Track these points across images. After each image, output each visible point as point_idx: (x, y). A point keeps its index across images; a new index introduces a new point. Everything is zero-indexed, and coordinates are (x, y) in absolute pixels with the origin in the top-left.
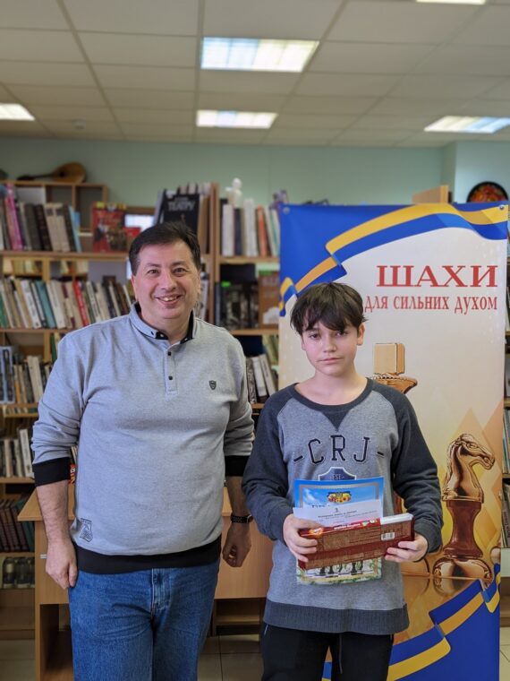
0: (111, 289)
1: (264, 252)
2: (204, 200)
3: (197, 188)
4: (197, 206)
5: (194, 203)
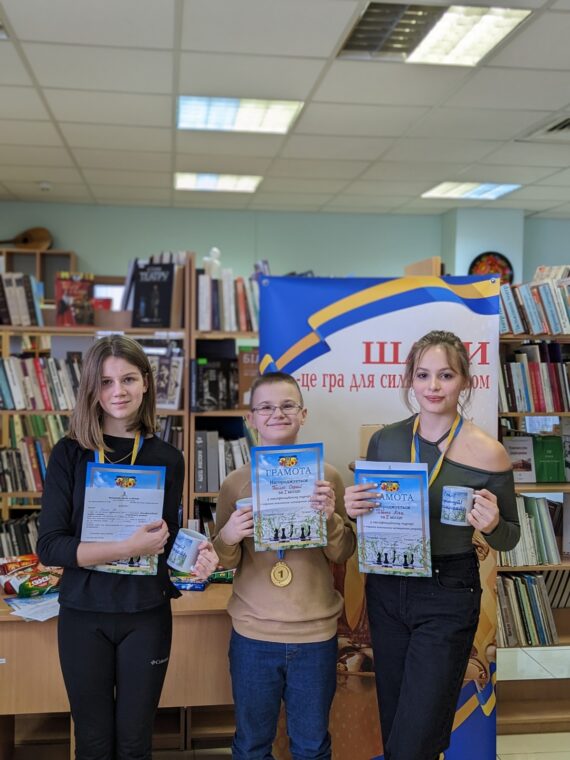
0: (76, 366)
1: (244, 327)
2: (179, 270)
3: (171, 257)
4: (171, 277)
5: (168, 273)
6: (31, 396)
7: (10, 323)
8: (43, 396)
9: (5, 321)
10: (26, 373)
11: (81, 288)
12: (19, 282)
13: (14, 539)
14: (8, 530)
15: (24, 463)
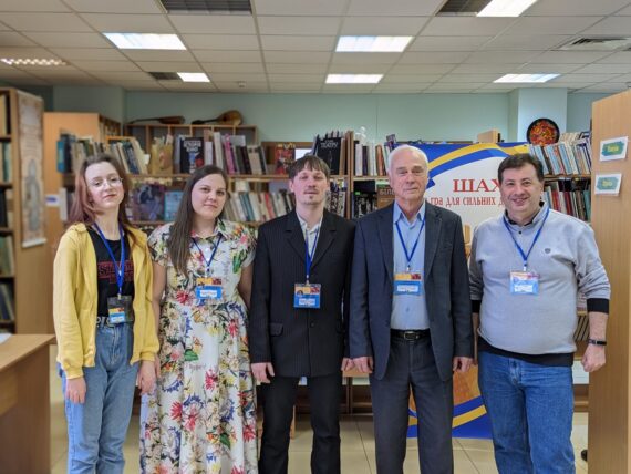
0: (287, 197)
1: (381, 173)
2: (344, 141)
3: (338, 134)
4: (339, 145)
5: (337, 143)
6: (263, 213)
8: (270, 213)
10: (260, 201)
11: (288, 153)
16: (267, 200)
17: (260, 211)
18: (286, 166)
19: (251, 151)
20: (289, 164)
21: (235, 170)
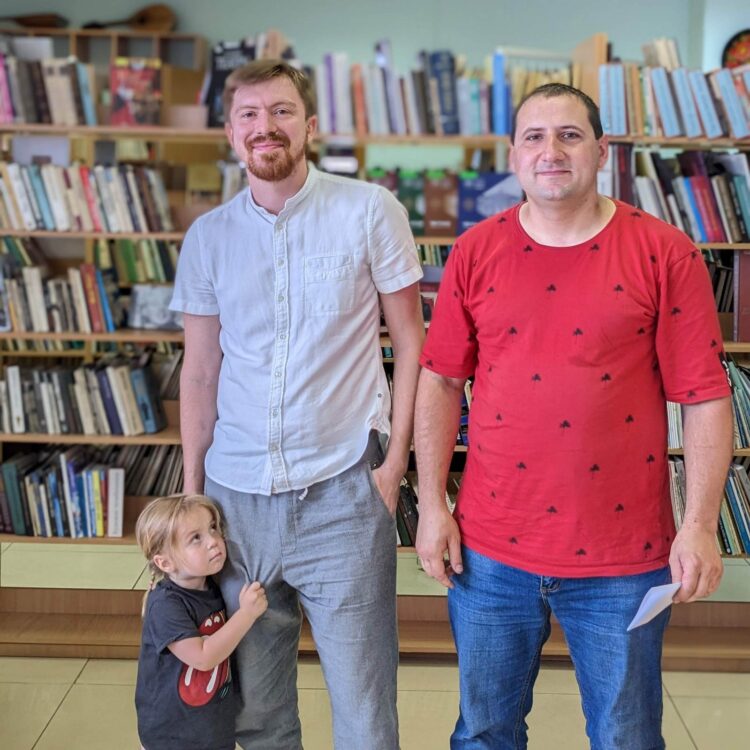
5: (249, 58)
6: (76, 212)
7: (50, 122)
8: (91, 214)
9: (45, 118)
10: (68, 184)
11: (143, 77)
12: (64, 70)
13: (58, 390)
14: (50, 380)
15: (75, 296)
16: (84, 181)
17: (68, 207)
18: (133, 109)
19: (51, 71)
20: (144, 103)
21: (14, 112)
